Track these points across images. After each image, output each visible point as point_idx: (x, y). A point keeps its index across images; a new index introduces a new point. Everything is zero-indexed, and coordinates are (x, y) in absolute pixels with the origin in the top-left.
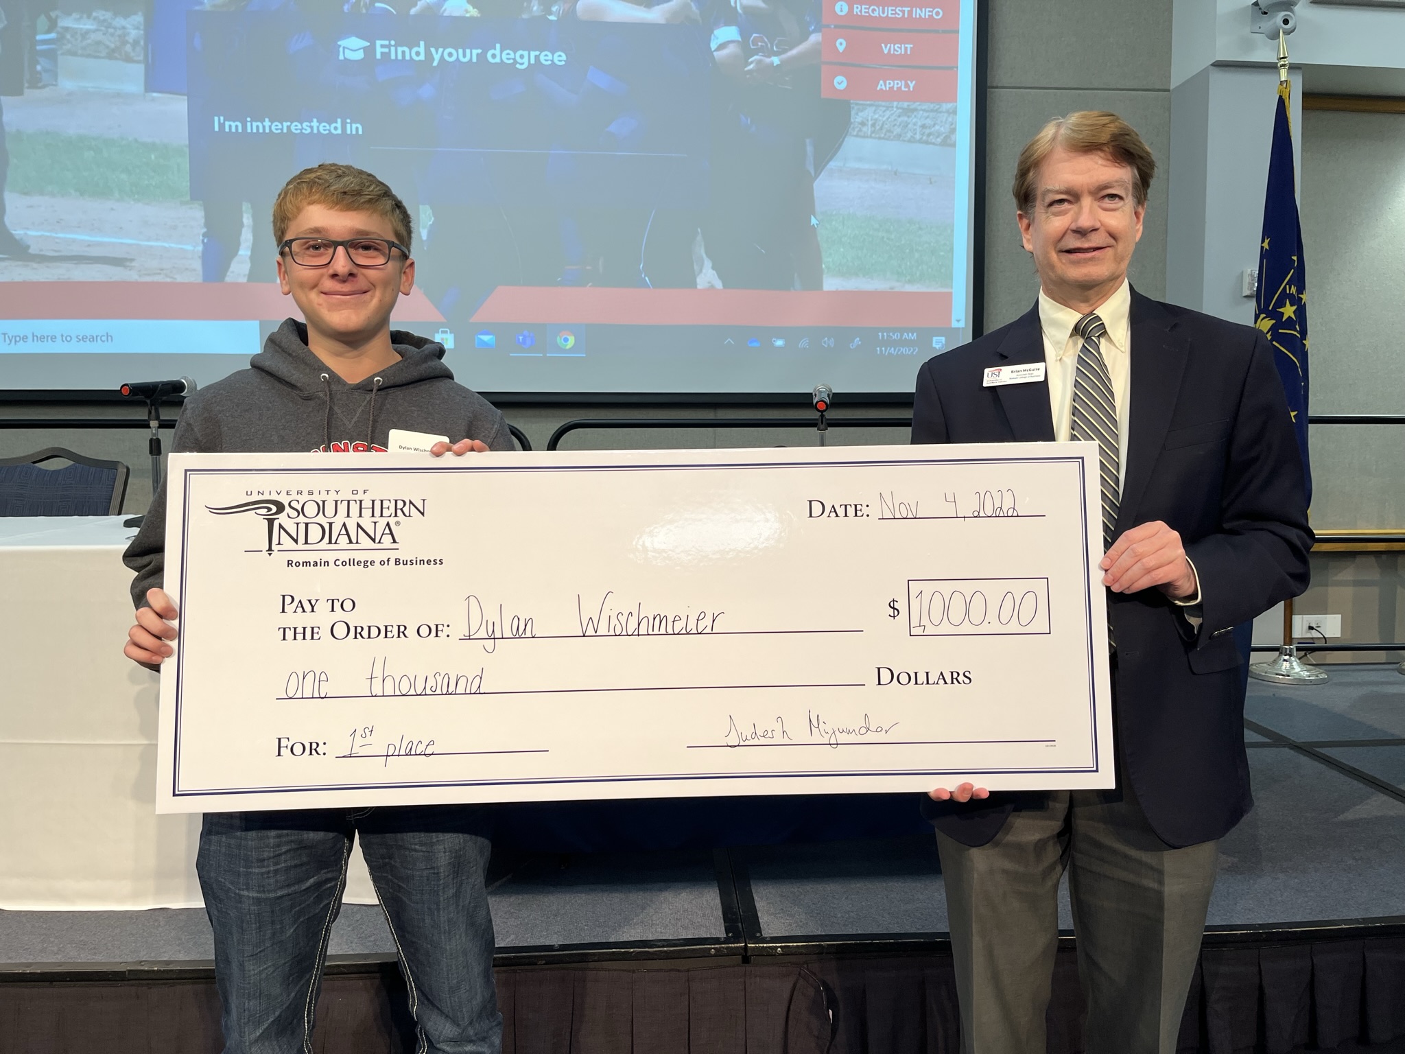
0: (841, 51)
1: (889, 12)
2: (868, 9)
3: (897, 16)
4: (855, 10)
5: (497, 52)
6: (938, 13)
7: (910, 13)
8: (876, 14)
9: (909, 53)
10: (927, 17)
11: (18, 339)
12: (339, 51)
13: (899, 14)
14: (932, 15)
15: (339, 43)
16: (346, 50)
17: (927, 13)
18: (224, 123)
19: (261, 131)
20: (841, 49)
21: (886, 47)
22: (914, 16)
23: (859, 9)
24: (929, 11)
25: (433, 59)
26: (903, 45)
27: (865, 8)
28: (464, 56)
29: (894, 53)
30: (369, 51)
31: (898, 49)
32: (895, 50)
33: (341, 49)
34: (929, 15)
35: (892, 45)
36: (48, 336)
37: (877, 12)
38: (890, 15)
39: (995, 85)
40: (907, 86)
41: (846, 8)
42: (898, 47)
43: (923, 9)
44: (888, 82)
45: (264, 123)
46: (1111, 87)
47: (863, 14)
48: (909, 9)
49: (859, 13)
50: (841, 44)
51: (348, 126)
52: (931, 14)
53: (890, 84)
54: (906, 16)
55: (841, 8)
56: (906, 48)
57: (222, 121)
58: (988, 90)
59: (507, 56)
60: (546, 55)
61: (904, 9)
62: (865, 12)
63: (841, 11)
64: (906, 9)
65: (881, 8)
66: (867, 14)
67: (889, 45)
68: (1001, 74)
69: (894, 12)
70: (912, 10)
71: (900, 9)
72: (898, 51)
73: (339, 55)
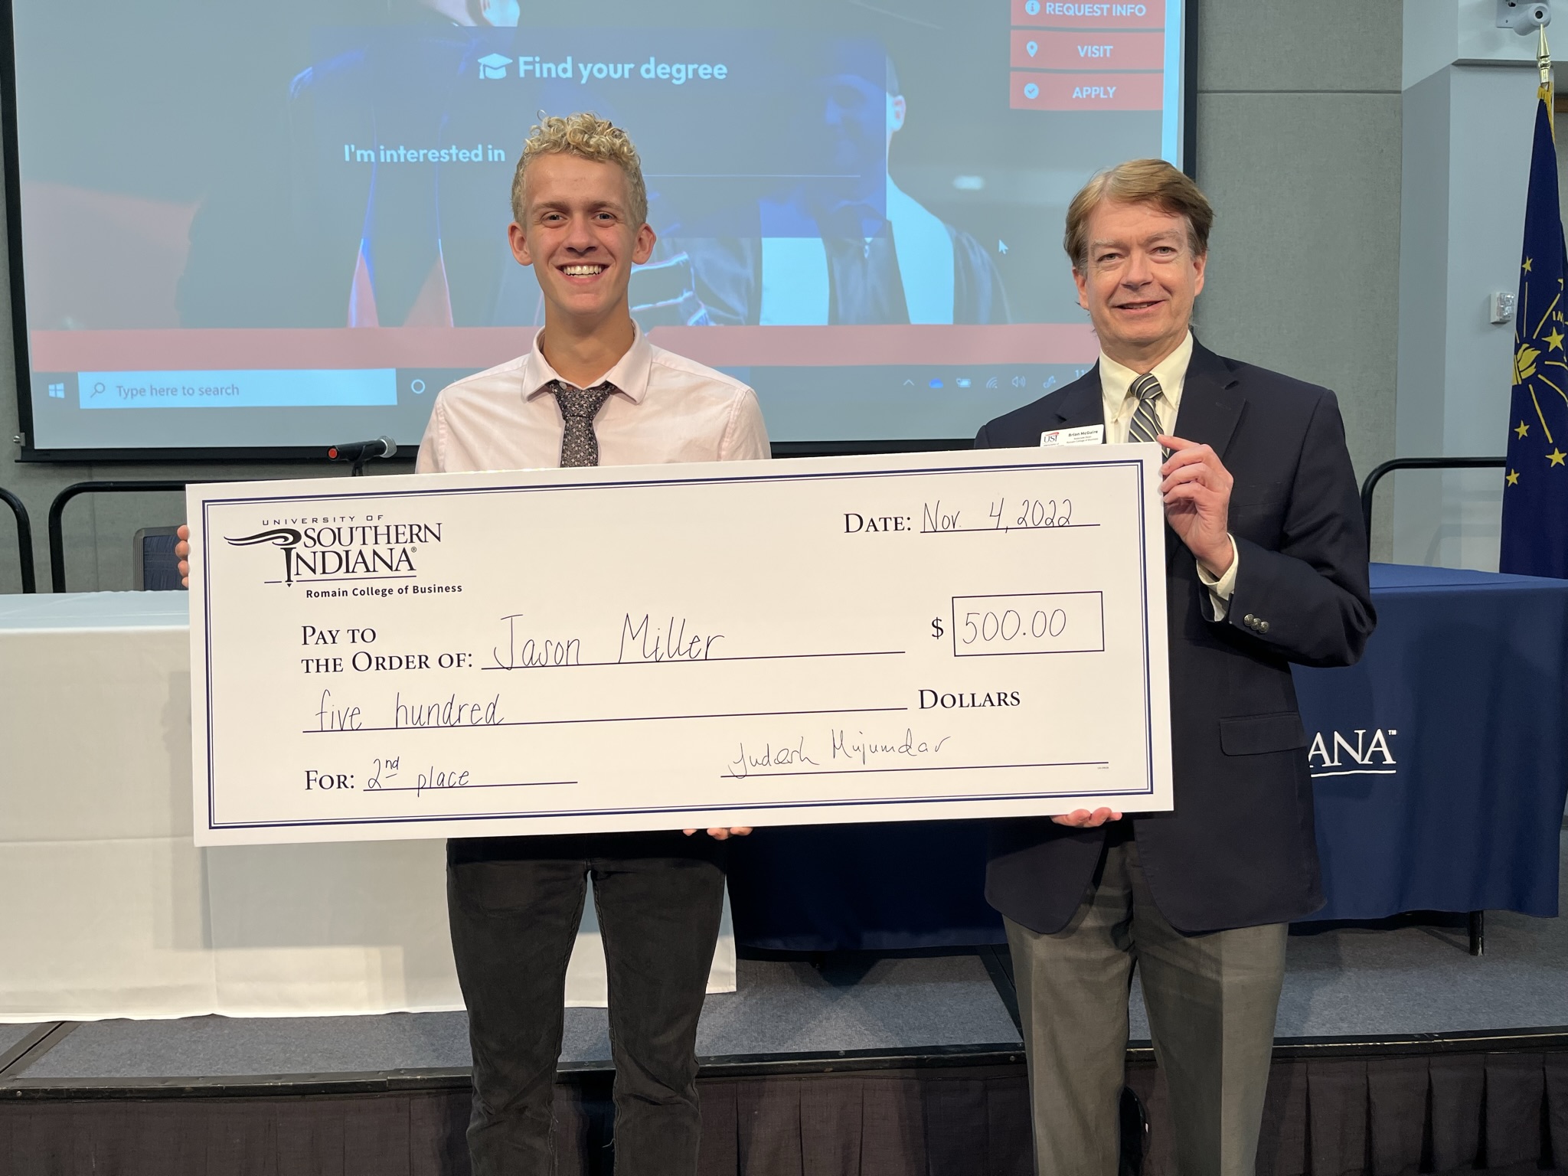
0: (1032, 56)
1: (1086, 10)
2: (1063, 7)
3: (1095, 14)
4: (1048, 8)
5: (652, 66)
6: (1140, 10)
7: (1110, 10)
8: (1071, 13)
9: (1108, 55)
10: (1128, 14)
11: (135, 392)
12: (479, 70)
13: (1097, 12)
14: (1134, 13)
15: (479, 61)
16: (487, 69)
17: (1129, 11)
18: (355, 152)
19: (395, 160)
20: (1032, 53)
21: (1082, 49)
22: (1114, 14)
23: (1053, 7)
24: (1131, 8)
25: (581, 77)
26: (1102, 47)
27: (1059, 7)
28: (616, 72)
29: (1092, 57)
30: (512, 69)
31: (1096, 51)
32: (1092, 52)
33: (481, 68)
34: (1131, 13)
35: (1090, 47)
36: (168, 389)
37: (1072, 10)
38: (1087, 14)
39: (1205, 89)
40: (1106, 92)
41: (1037, 7)
42: (1096, 49)
43: (1125, 6)
44: (1085, 88)
45: (399, 152)
46: (1335, 89)
47: (1057, 12)
48: (1108, 6)
49: (1052, 13)
50: (1032, 47)
51: (490, 152)
52: (1132, 11)
53: (1087, 91)
54: (1105, 14)
55: (1032, 8)
56: (1105, 50)
57: (353, 150)
58: (1199, 95)
59: (663, 71)
60: (705, 69)
61: (1102, 6)
62: (1059, 11)
63: (1032, 10)
64: (1105, 7)
65: (1076, 6)
66: (1061, 13)
67: (1086, 47)
68: (1211, 77)
69: (1091, 10)
70: (1111, 8)
71: (1099, 6)
72: (1095, 54)
73: (478, 74)
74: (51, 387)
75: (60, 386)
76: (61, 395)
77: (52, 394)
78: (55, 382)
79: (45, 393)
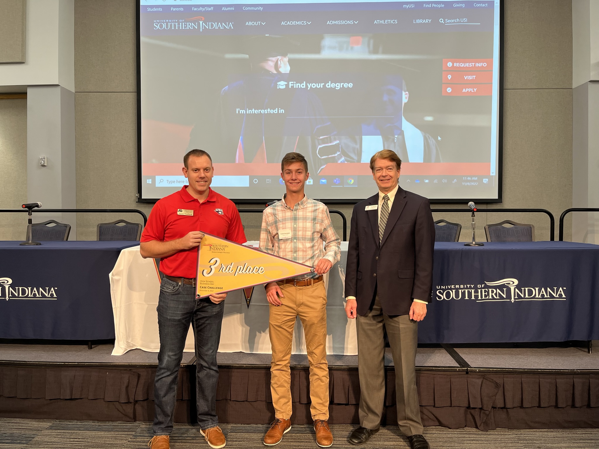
3: (470, 66)
5: (329, 84)
6: (485, 65)
9: (474, 79)
10: (481, 66)
11: (172, 182)
14: (483, 65)
15: (277, 83)
18: (240, 111)
19: (251, 113)
20: (449, 78)
22: (476, 66)
23: (456, 64)
26: (472, 76)
27: (458, 64)
28: (318, 86)
29: (469, 79)
33: (278, 85)
36: (181, 181)
37: (463, 65)
38: (467, 66)
39: (506, 88)
40: (474, 90)
41: (451, 64)
42: (470, 77)
43: (480, 63)
44: (466, 89)
45: (252, 110)
46: (550, 88)
48: (474, 64)
49: (456, 66)
51: (280, 110)
54: (473, 66)
58: (504, 90)
59: (333, 85)
60: (346, 84)
66: (459, 66)
67: (467, 76)
68: (508, 84)
71: (471, 64)
73: (277, 87)
74: (148, 180)
75: (150, 180)
76: (150, 182)
77: (148, 182)
78: (149, 179)
79: (146, 182)
